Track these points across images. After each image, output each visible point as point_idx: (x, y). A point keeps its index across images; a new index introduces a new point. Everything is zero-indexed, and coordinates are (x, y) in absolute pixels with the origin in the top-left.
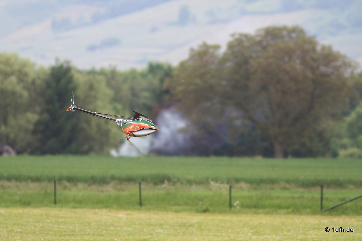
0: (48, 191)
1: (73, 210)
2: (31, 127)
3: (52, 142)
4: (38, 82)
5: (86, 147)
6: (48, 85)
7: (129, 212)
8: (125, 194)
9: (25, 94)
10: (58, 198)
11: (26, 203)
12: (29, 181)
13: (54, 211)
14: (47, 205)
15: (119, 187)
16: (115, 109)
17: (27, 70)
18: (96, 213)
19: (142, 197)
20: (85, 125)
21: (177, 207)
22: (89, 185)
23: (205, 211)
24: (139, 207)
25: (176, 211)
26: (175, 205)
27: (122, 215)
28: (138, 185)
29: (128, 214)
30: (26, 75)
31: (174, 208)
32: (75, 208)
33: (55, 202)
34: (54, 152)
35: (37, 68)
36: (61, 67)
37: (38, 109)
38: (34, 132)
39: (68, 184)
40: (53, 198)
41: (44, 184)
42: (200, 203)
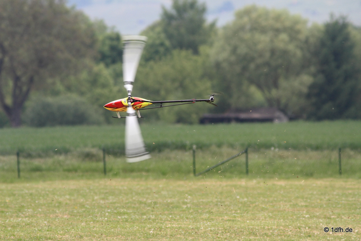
0: (333, 160)
2: (305, 90)
3: (328, 107)
4: (312, 40)
6: (323, 44)
9: (299, 53)
10: (343, 167)
11: (308, 173)
13: (339, 183)
14: (331, 176)
17: (298, 27)
30: (298, 32)
33: (340, 172)
34: (331, 117)
35: (310, 25)
36: (336, 23)
37: (313, 69)
38: (308, 96)
40: (338, 168)
41: (326, 152)
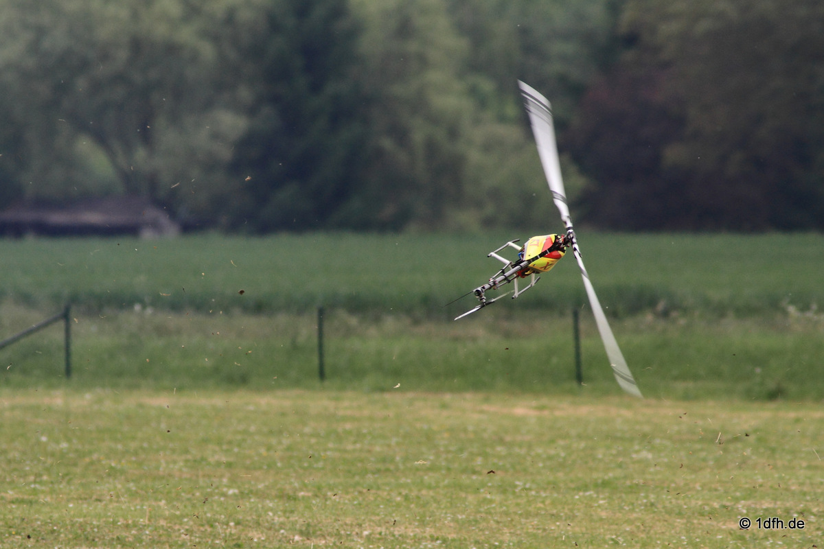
0: (301, 340)
1: (377, 396)
2: (225, 153)
4: (245, 16)
5: (389, 210)
7: (544, 401)
8: (531, 346)
9: (207, 51)
10: (329, 360)
11: (236, 379)
12: (237, 311)
13: (319, 401)
14: (297, 383)
15: (506, 325)
16: (473, 91)
18: (444, 406)
19: (583, 357)
20: (387, 143)
21: (690, 385)
22: (416, 322)
23: (774, 395)
24: (574, 384)
25: (687, 397)
26: (682, 377)
27: (524, 409)
28: (569, 321)
29: (541, 408)
31: (680, 386)
32: (382, 390)
33: (322, 375)
37: (245, 94)
38: (235, 168)
39: (353, 321)
41: (282, 319)
42: (758, 370)
